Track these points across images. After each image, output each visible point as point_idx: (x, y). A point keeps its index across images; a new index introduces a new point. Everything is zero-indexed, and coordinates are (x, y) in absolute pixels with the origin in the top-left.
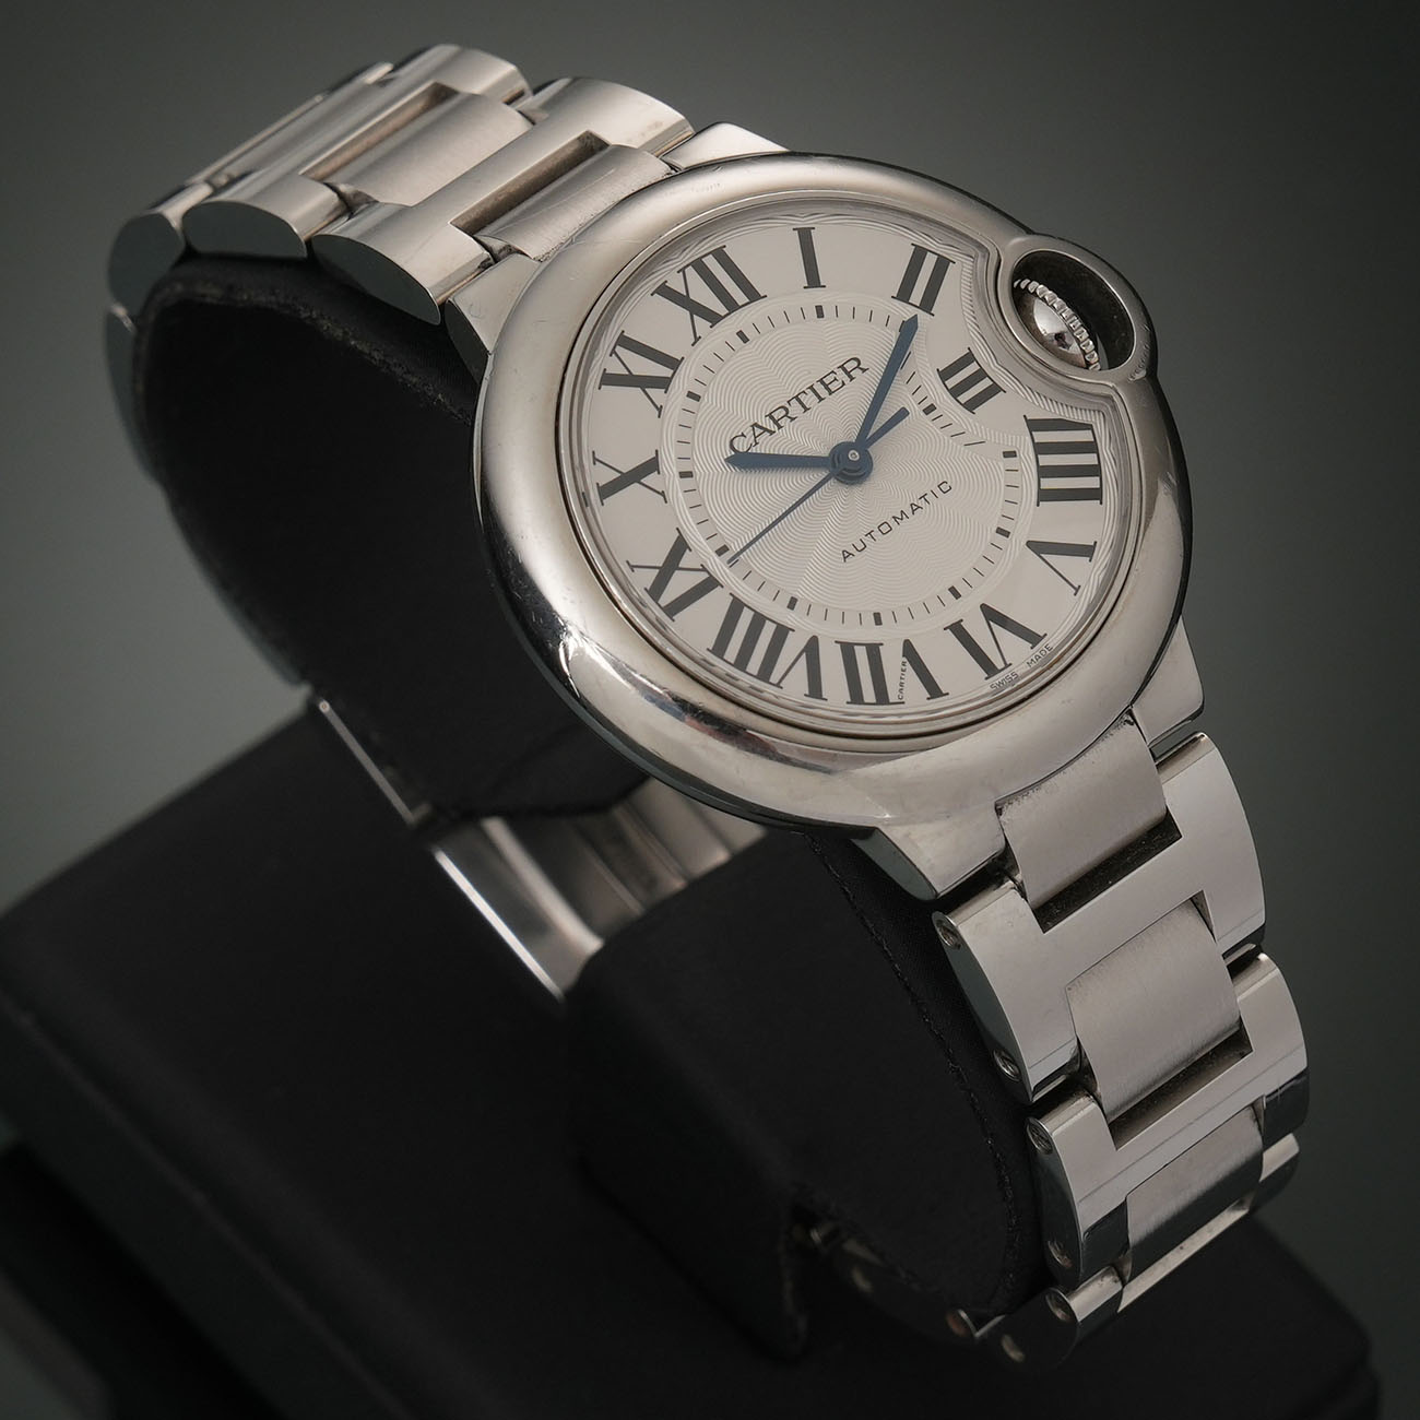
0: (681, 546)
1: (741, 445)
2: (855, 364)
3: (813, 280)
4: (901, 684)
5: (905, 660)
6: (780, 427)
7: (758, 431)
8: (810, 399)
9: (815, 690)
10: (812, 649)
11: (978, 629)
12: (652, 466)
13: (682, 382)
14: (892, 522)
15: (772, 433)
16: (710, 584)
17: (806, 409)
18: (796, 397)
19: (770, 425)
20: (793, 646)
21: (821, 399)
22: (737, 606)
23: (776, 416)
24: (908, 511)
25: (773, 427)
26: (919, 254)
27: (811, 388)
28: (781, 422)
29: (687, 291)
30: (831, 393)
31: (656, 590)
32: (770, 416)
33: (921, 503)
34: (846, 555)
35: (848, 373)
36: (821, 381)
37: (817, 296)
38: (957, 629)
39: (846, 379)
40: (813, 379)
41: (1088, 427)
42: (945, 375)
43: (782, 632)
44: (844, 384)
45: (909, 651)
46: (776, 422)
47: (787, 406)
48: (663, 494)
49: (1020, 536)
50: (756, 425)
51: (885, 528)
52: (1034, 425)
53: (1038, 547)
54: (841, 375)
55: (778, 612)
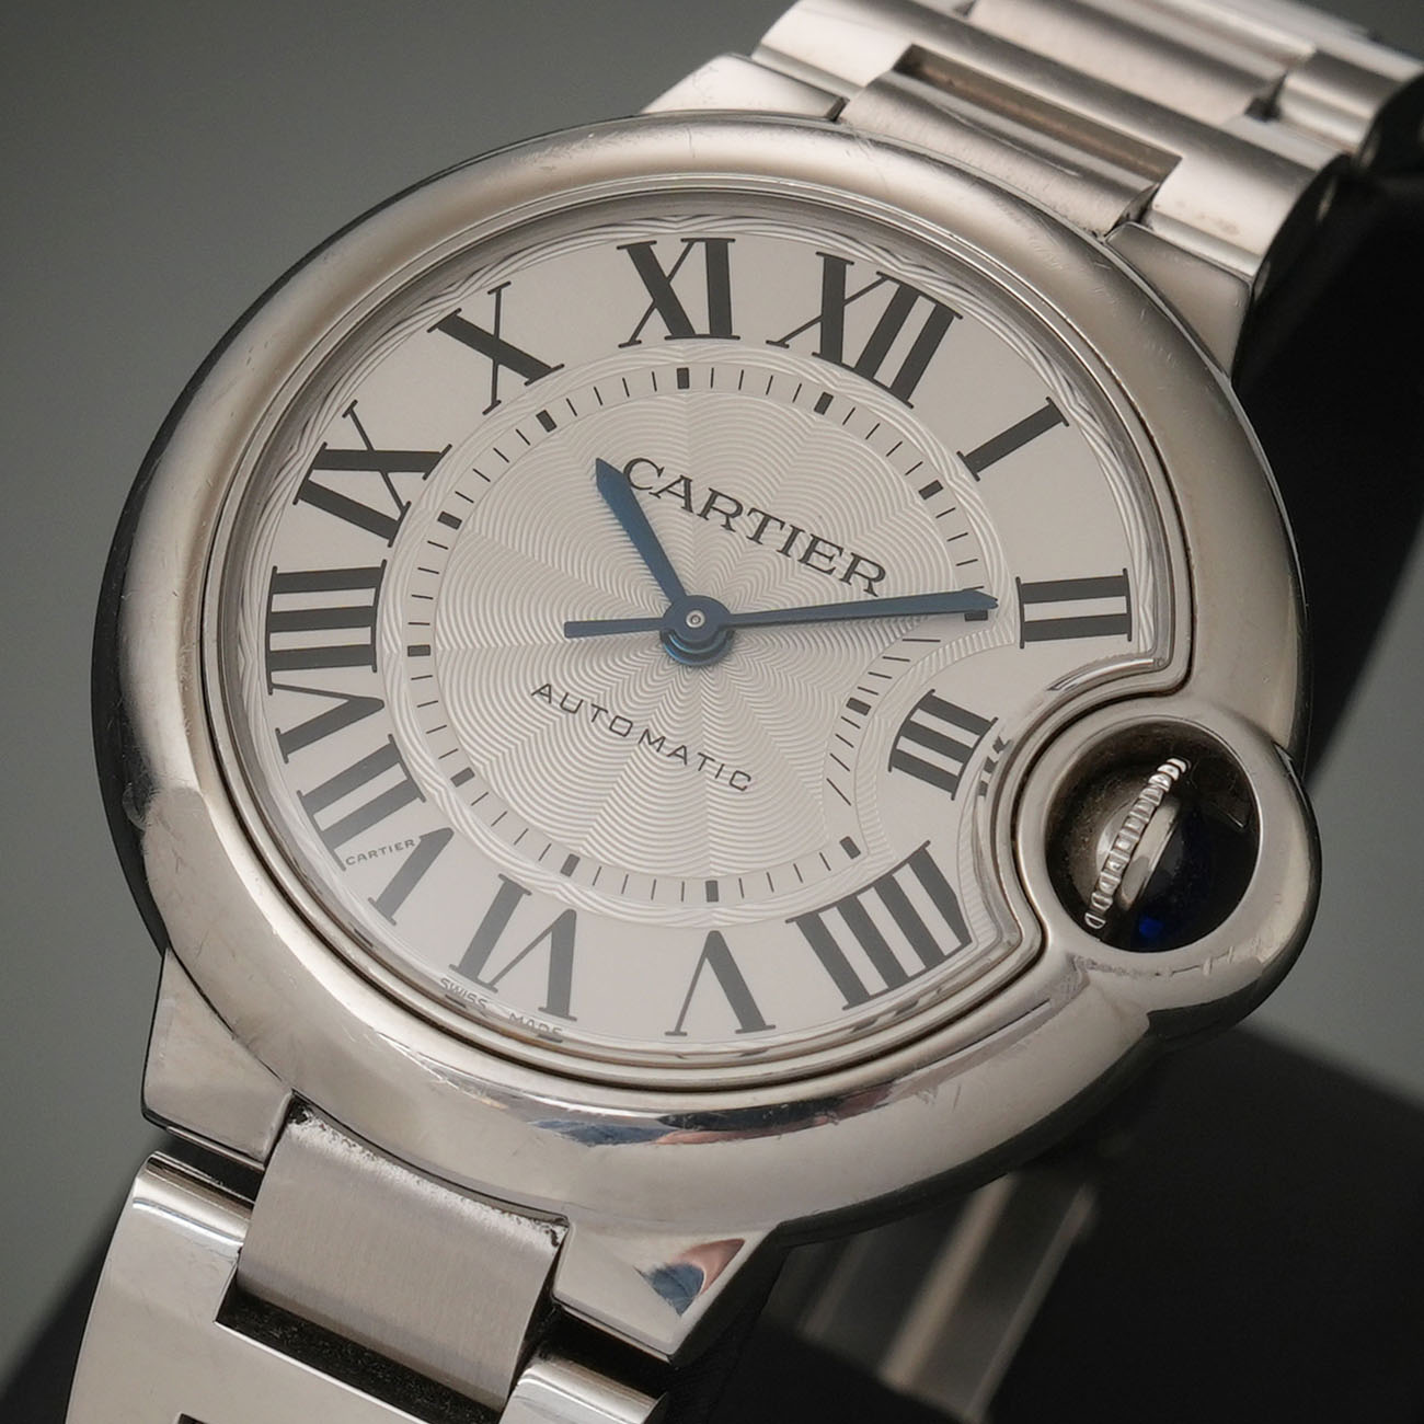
0: (423, 462)
1: (640, 475)
2: (874, 573)
3: (978, 461)
4: (373, 854)
5: (417, 842)
6: (704, 515)
7: (680, 489)
8: (775, 536)
9: (291, 741)
10: (359, 708)
11: (528, 922)
12: (533, 369)
13: (695, 353)
14: (637, 732)
15: (688, 507)
16: (386, 528)
17: (756, 538)
18: (767, 518)
19: (699, 503)
20: (353, 681)
21: (785, 551)
22: (371, 577)
23: (720, 502)
24: (669, 746)
25: (698, 505)
26: (1117, 586)
27: (796, 531)
28: (712, 514)
29: (853, 298)
30: (805, 560)
31: (330, 459)
32: (715, 494)
33: (695, 760)
34: (545, 691)
35: (852, 570)
36: (816, 540)
37: (957, 477)
38: (511, 894)
39: (841, 571)
40: (810, 527)
41: (964, 938)
42: (931, 703)
43: (364, 656)
44: (830, 572)
45: (435, 842)
46: (709, 506)
47: (746, 510)
48: (495, 403)
49: (720, 917)
50: (688, 482)
51: (621, 726)
52: (921, 862)
53: (716, 950)
54: (843, 564)
55: (392, 637)
